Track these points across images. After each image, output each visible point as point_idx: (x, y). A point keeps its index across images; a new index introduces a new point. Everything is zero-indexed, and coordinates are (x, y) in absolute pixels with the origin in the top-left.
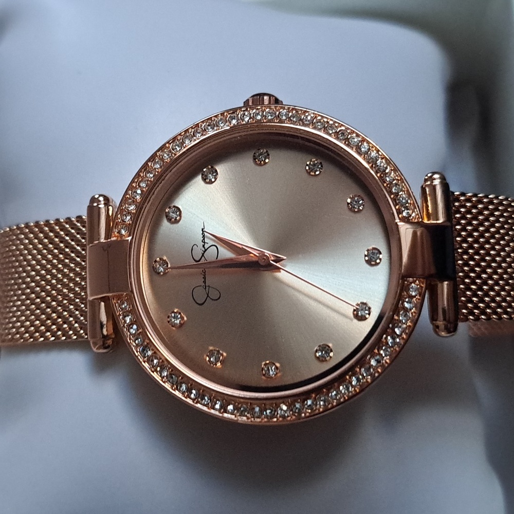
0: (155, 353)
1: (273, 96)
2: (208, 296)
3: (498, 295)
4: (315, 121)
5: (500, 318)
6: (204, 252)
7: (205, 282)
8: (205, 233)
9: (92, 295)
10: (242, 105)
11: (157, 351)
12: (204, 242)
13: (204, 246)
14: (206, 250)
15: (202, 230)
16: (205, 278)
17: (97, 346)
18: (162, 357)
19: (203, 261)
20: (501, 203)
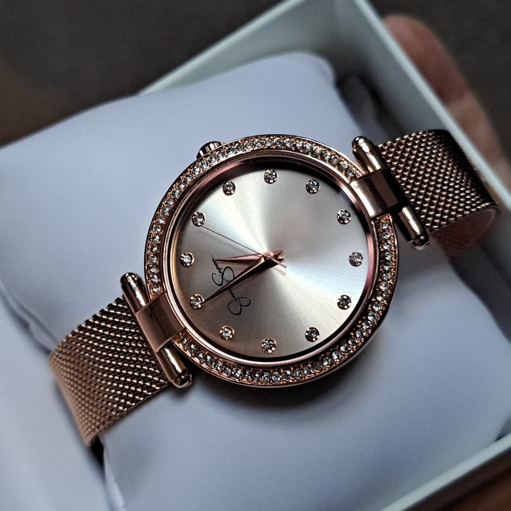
0: (225, 362)
1: (216, 142)
2: (241, 305)
3: (446, 202)
4: (254, 143)
5: (456, 219)
6: (222, 275)
7: (234, 297)
8: (216, 262)
9: (156, 348)
10: (196, 159)
11: (226, 361)
12: (219, 269)
13: (220, 272)
14: (223, 274)
15: (213, 260)
16: (232, 294)
17: (179, 383)
18: (231, 363)
19: (225, 283)
20: (415, 138)
